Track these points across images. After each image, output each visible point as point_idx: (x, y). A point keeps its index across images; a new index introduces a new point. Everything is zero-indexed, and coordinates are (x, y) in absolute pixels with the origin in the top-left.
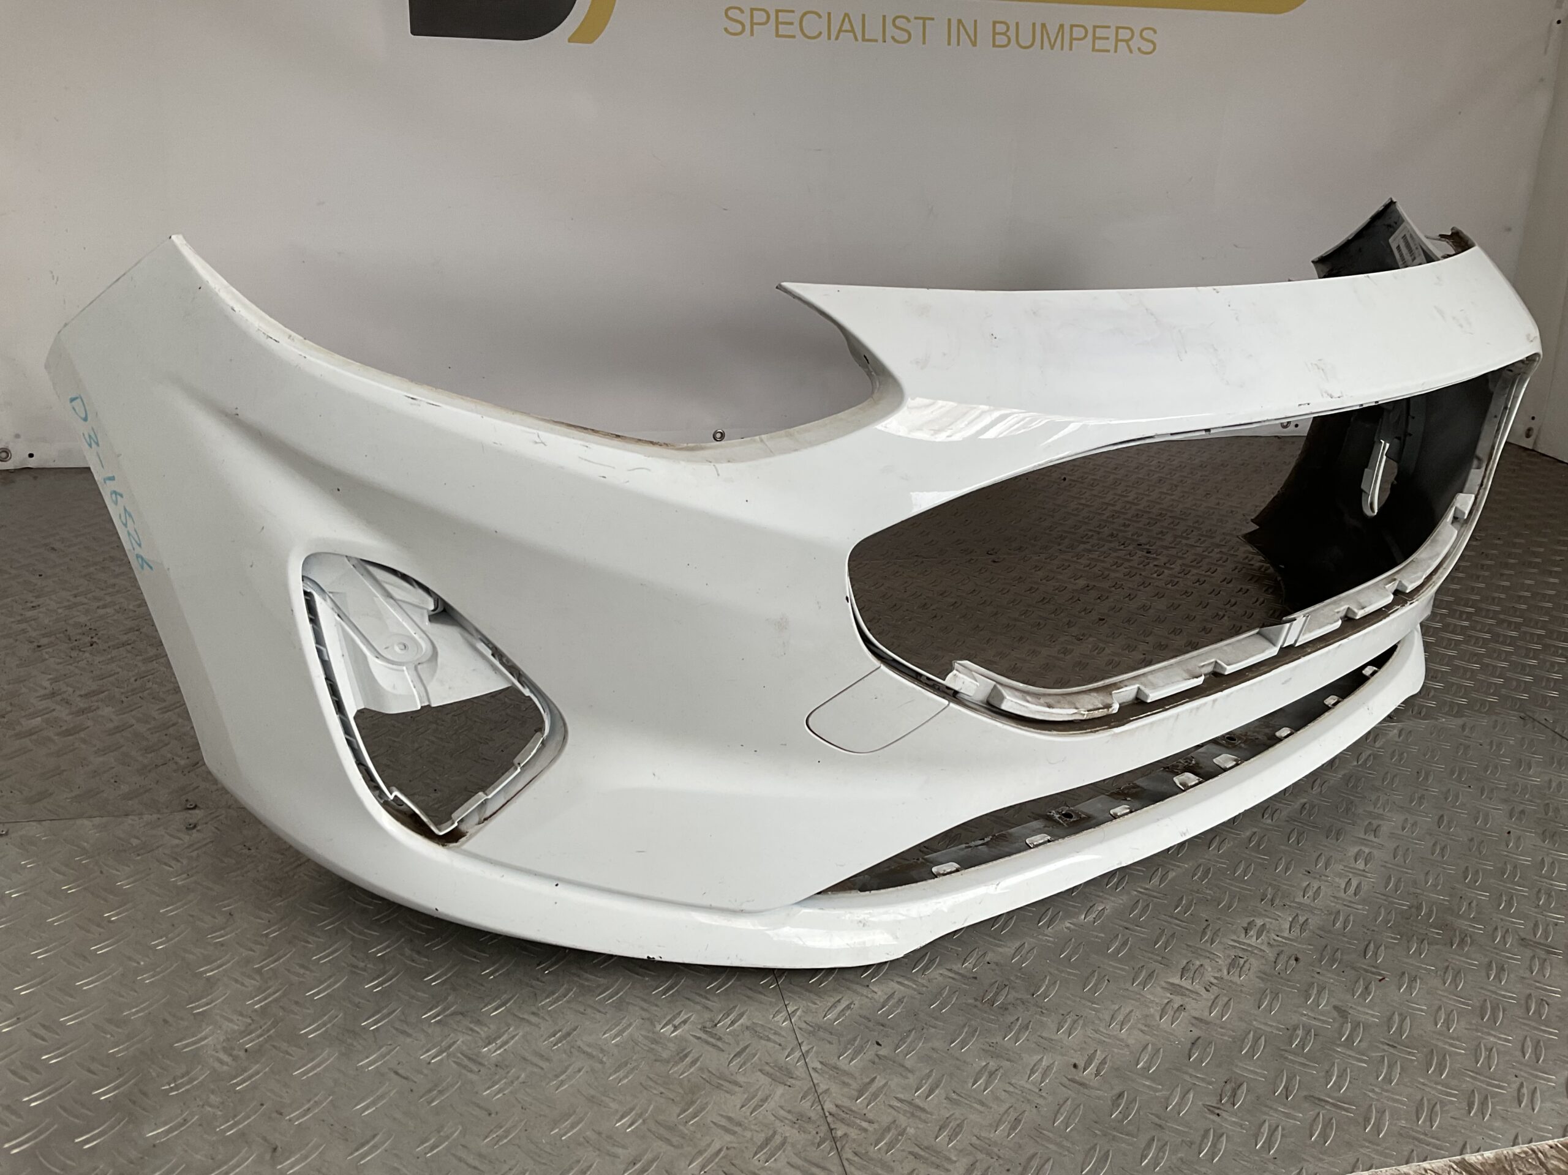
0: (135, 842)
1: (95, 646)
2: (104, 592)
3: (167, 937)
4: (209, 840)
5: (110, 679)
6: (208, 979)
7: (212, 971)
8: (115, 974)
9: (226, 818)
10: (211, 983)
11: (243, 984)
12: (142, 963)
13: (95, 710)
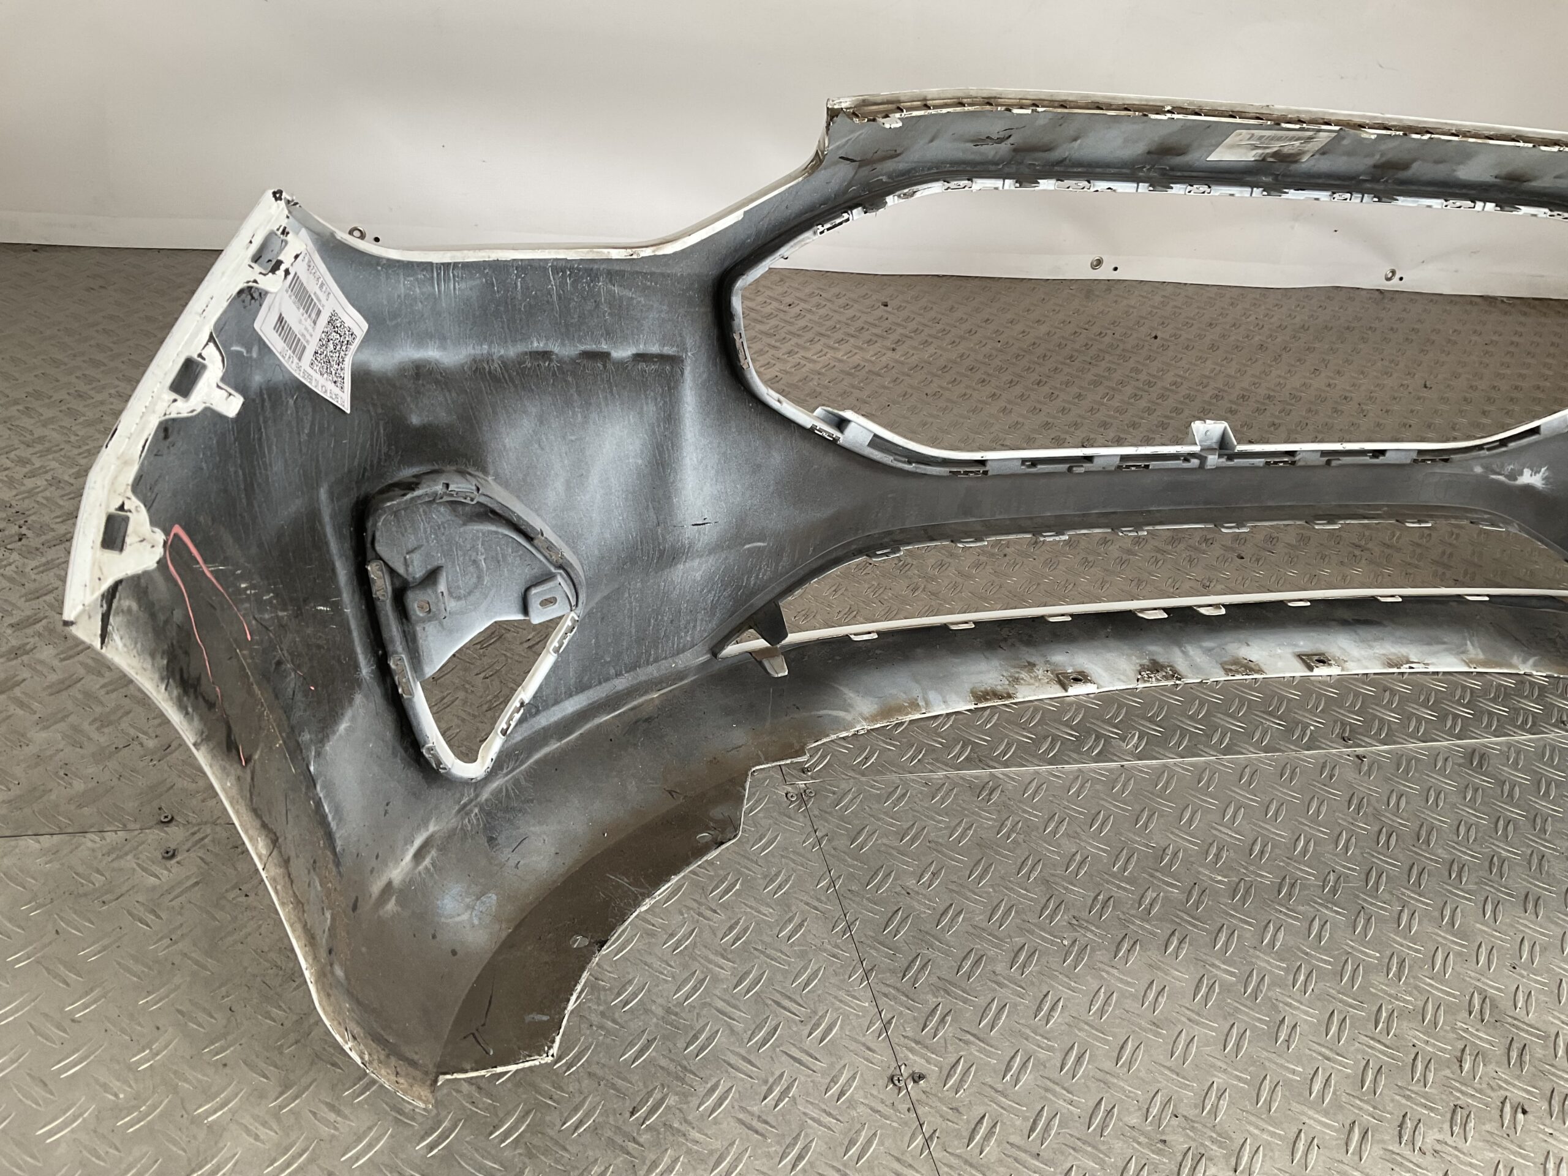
0: (99, 880)
1: (24, 541)
2: (31, 450)
3: (151, 1049)
4: (194, 880)
5: (47, 598)
6: (210, 1127)
7: (215, 1112)
8: (86, 1115)
9: (213, 841)
10: (216, 1132)
11: (257, 1138)
12: (121, 1096)
13: (32, 650)
